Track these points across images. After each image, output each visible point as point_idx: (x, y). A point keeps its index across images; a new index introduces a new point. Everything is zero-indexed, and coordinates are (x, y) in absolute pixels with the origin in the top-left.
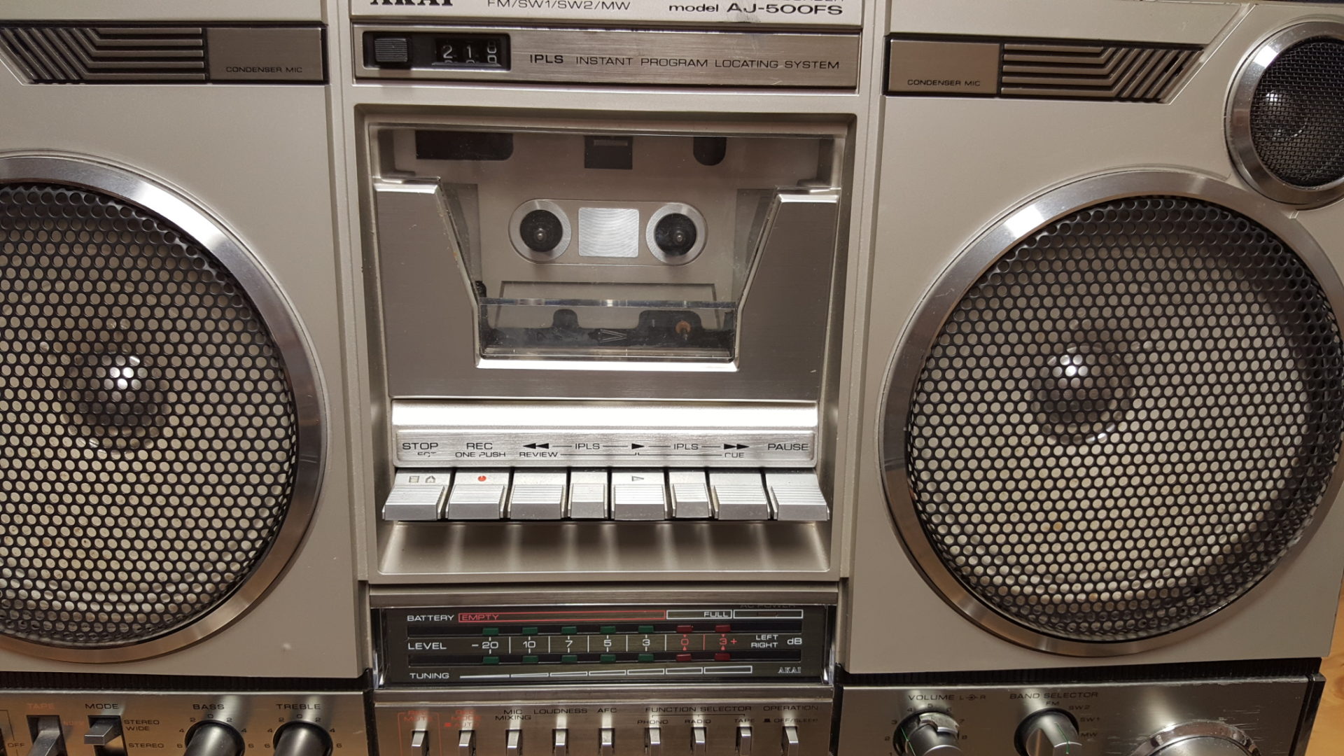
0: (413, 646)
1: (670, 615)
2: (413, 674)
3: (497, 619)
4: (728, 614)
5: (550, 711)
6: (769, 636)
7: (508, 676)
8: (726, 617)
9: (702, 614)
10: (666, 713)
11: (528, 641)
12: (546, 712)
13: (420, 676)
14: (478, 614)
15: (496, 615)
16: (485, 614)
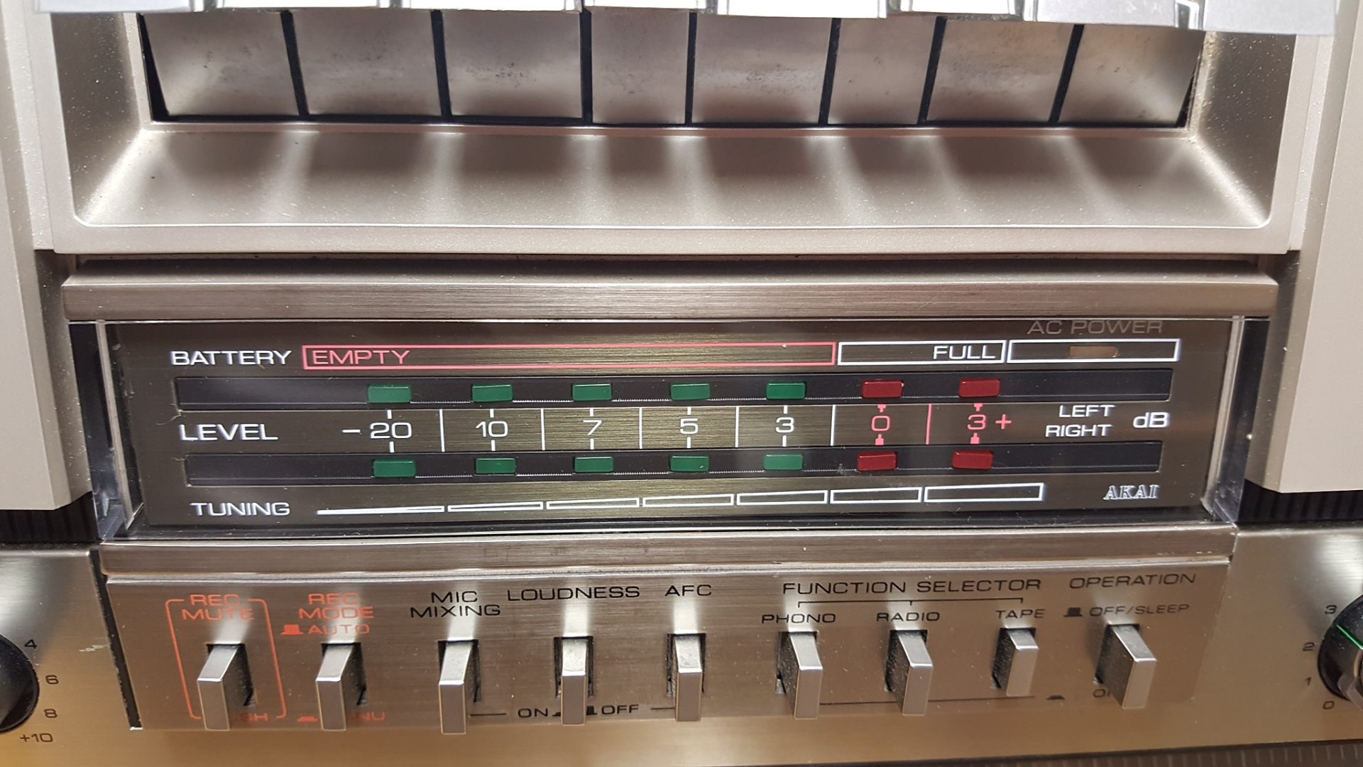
0: (192, 431)
1: (849, 354)
2: (199, 505)
3: (407, 361)
4: (994, 349)
5: (547, 591)
6: (1090, 409)
7: (441, 509)
8: (986, 359)
9: (927, 352)
10: (833, 597)
11: (488, 420)
12: (539, 595)
13: (217, 509)
14: (353, 350)
15: (401, 351)
16: (371, 350)
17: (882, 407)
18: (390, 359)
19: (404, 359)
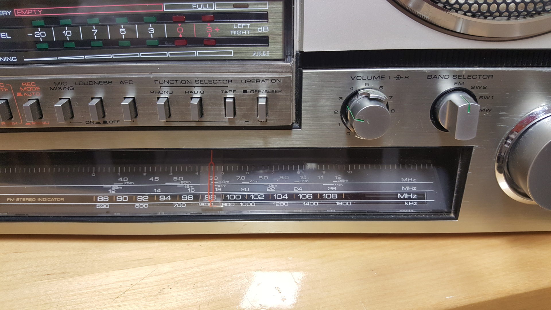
1: (167, 7)
4: (211, 6)
6: (243, 24)
7: (57, 59)
8: (209, 9)
9: (190, 6)
10: (170, 85)
11: (66, 31)
12: (84, 83)
14: (27, 10)
15: (40, 10)
16: (32, 10)
17: (179, 25)
18: (37, 13)
19: (41, 12)
